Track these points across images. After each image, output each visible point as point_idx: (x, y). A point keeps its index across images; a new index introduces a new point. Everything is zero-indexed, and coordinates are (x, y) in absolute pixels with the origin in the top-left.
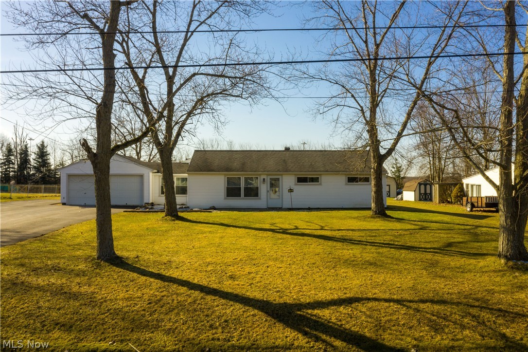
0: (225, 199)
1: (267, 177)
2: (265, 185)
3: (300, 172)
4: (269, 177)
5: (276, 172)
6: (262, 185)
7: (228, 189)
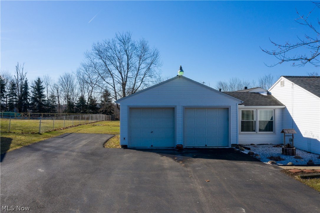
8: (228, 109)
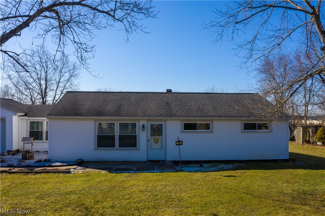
0: (95, 149)
1: (147, 124)
2: (145, 133)
3: (188, 117)
4: (150, 123)
5: (158, 116)
6: (141, 132)
7: (99, 137)
8: (4, 119)
